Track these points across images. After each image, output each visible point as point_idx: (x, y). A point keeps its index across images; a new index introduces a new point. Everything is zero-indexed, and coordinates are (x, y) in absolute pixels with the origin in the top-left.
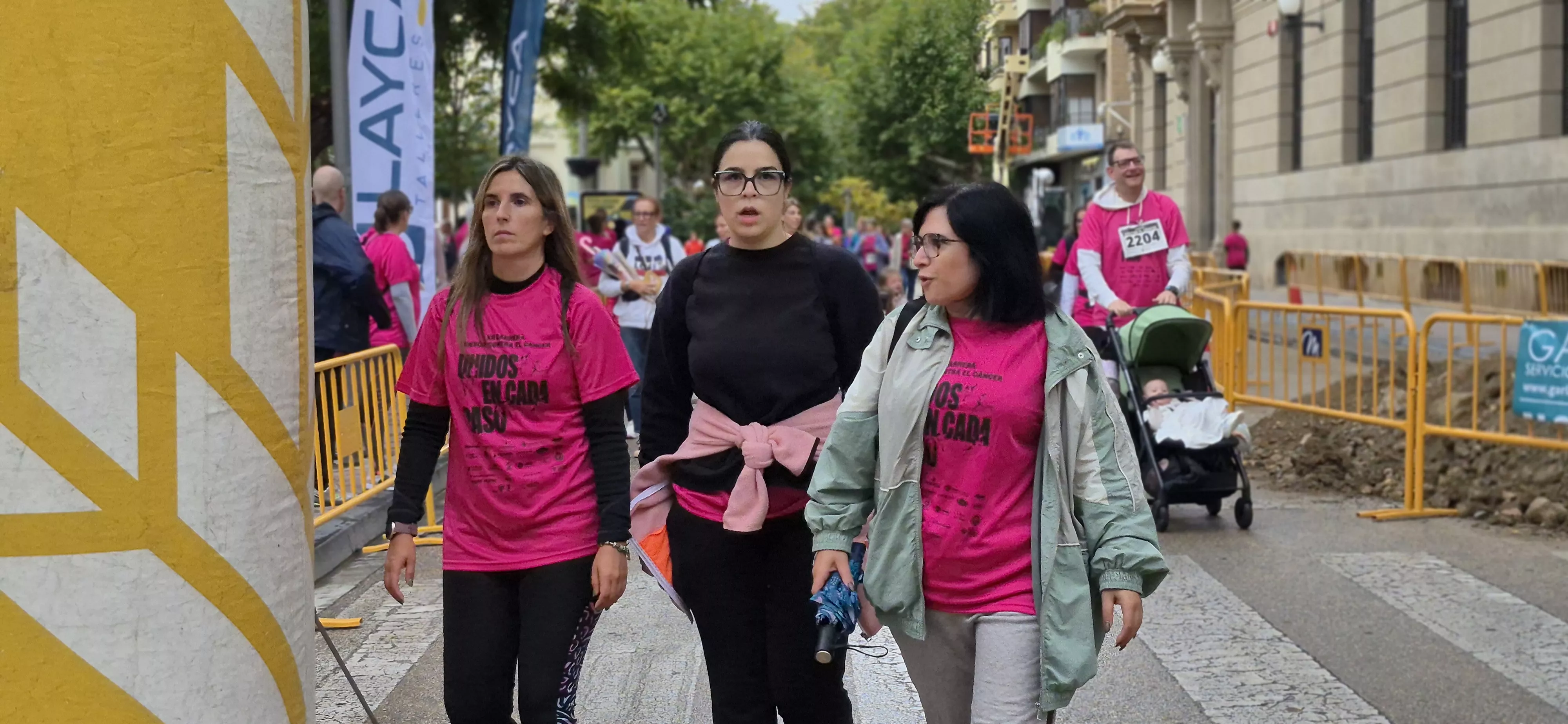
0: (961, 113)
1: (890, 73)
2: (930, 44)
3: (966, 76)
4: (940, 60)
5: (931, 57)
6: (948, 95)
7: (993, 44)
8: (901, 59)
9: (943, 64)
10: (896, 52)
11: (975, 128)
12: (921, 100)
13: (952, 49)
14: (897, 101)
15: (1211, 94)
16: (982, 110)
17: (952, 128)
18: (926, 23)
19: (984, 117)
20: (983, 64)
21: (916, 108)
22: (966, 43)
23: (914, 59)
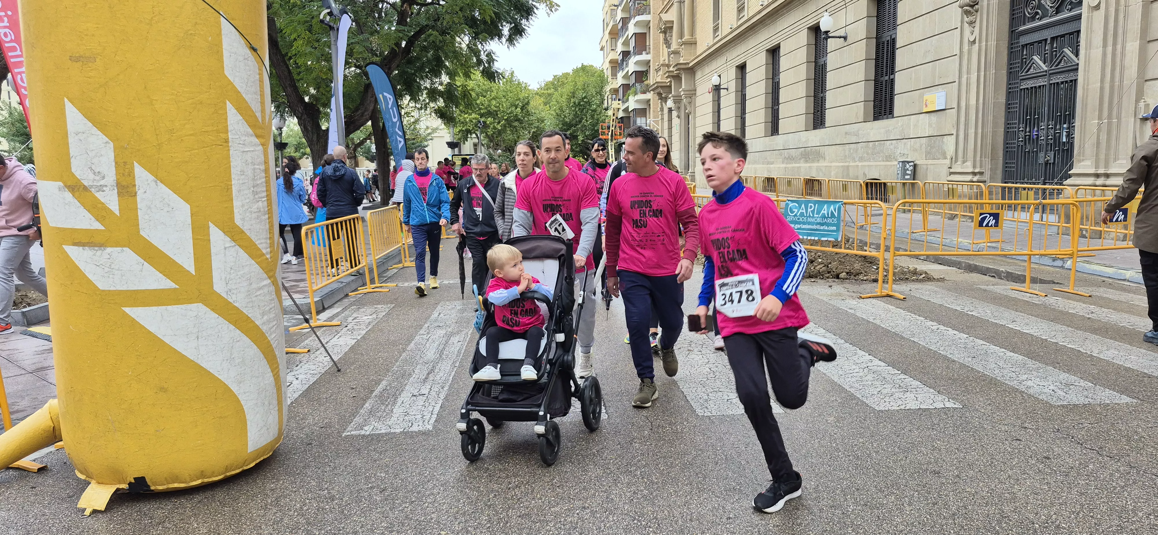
0: (597, 123)
1: (570, 108)
2: (585, 97)
3: (599, 109)
4: (589, 103)
5: (586, 102)
6: (592, 117)
7: (609, 97)
8: (575, 103)
9: (590, 105)
10: (572, 100)
11: (602, 129)
12: (582, 118)
13: (593, 99)
14: (573, 119)
15: (688, 116)
16: (605, 122)
17: (594, 129)
18: (583, 89)
19: (606, 125)
20: (605, 105)
21: (580, 122)
22: (599, 97)
23: (579, 103)
